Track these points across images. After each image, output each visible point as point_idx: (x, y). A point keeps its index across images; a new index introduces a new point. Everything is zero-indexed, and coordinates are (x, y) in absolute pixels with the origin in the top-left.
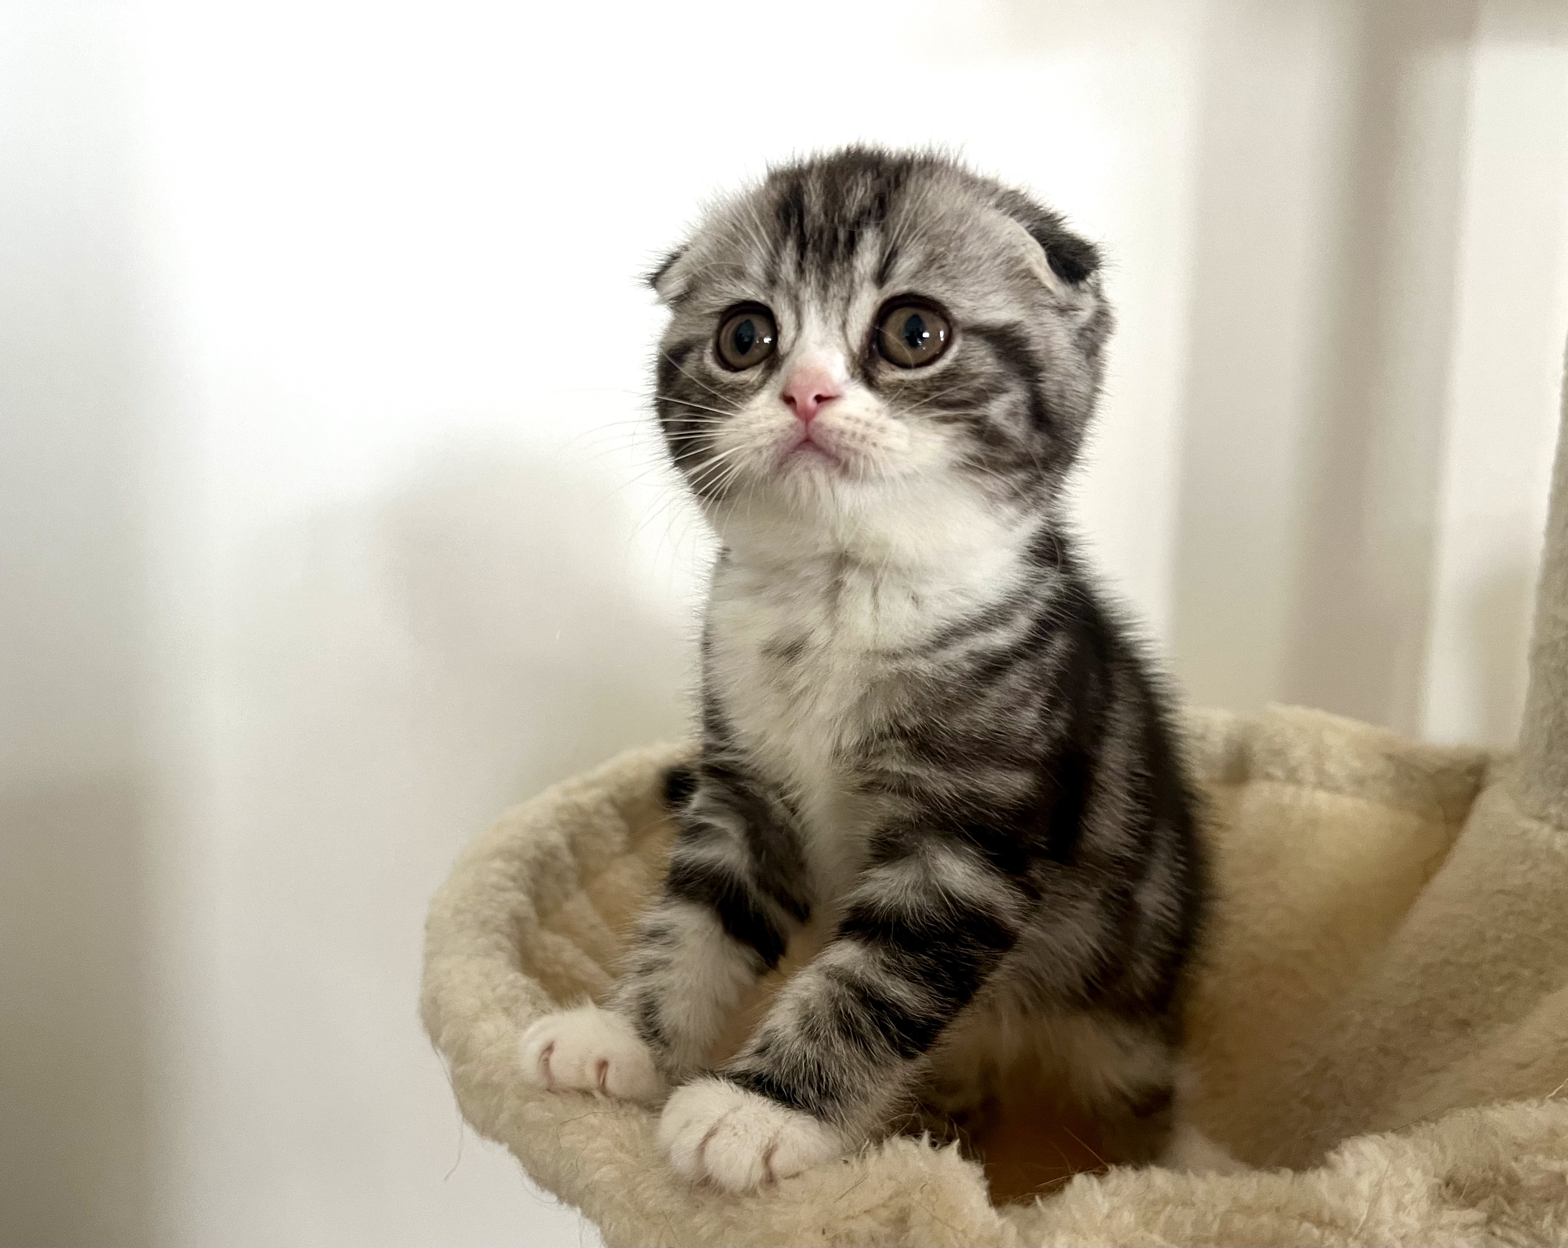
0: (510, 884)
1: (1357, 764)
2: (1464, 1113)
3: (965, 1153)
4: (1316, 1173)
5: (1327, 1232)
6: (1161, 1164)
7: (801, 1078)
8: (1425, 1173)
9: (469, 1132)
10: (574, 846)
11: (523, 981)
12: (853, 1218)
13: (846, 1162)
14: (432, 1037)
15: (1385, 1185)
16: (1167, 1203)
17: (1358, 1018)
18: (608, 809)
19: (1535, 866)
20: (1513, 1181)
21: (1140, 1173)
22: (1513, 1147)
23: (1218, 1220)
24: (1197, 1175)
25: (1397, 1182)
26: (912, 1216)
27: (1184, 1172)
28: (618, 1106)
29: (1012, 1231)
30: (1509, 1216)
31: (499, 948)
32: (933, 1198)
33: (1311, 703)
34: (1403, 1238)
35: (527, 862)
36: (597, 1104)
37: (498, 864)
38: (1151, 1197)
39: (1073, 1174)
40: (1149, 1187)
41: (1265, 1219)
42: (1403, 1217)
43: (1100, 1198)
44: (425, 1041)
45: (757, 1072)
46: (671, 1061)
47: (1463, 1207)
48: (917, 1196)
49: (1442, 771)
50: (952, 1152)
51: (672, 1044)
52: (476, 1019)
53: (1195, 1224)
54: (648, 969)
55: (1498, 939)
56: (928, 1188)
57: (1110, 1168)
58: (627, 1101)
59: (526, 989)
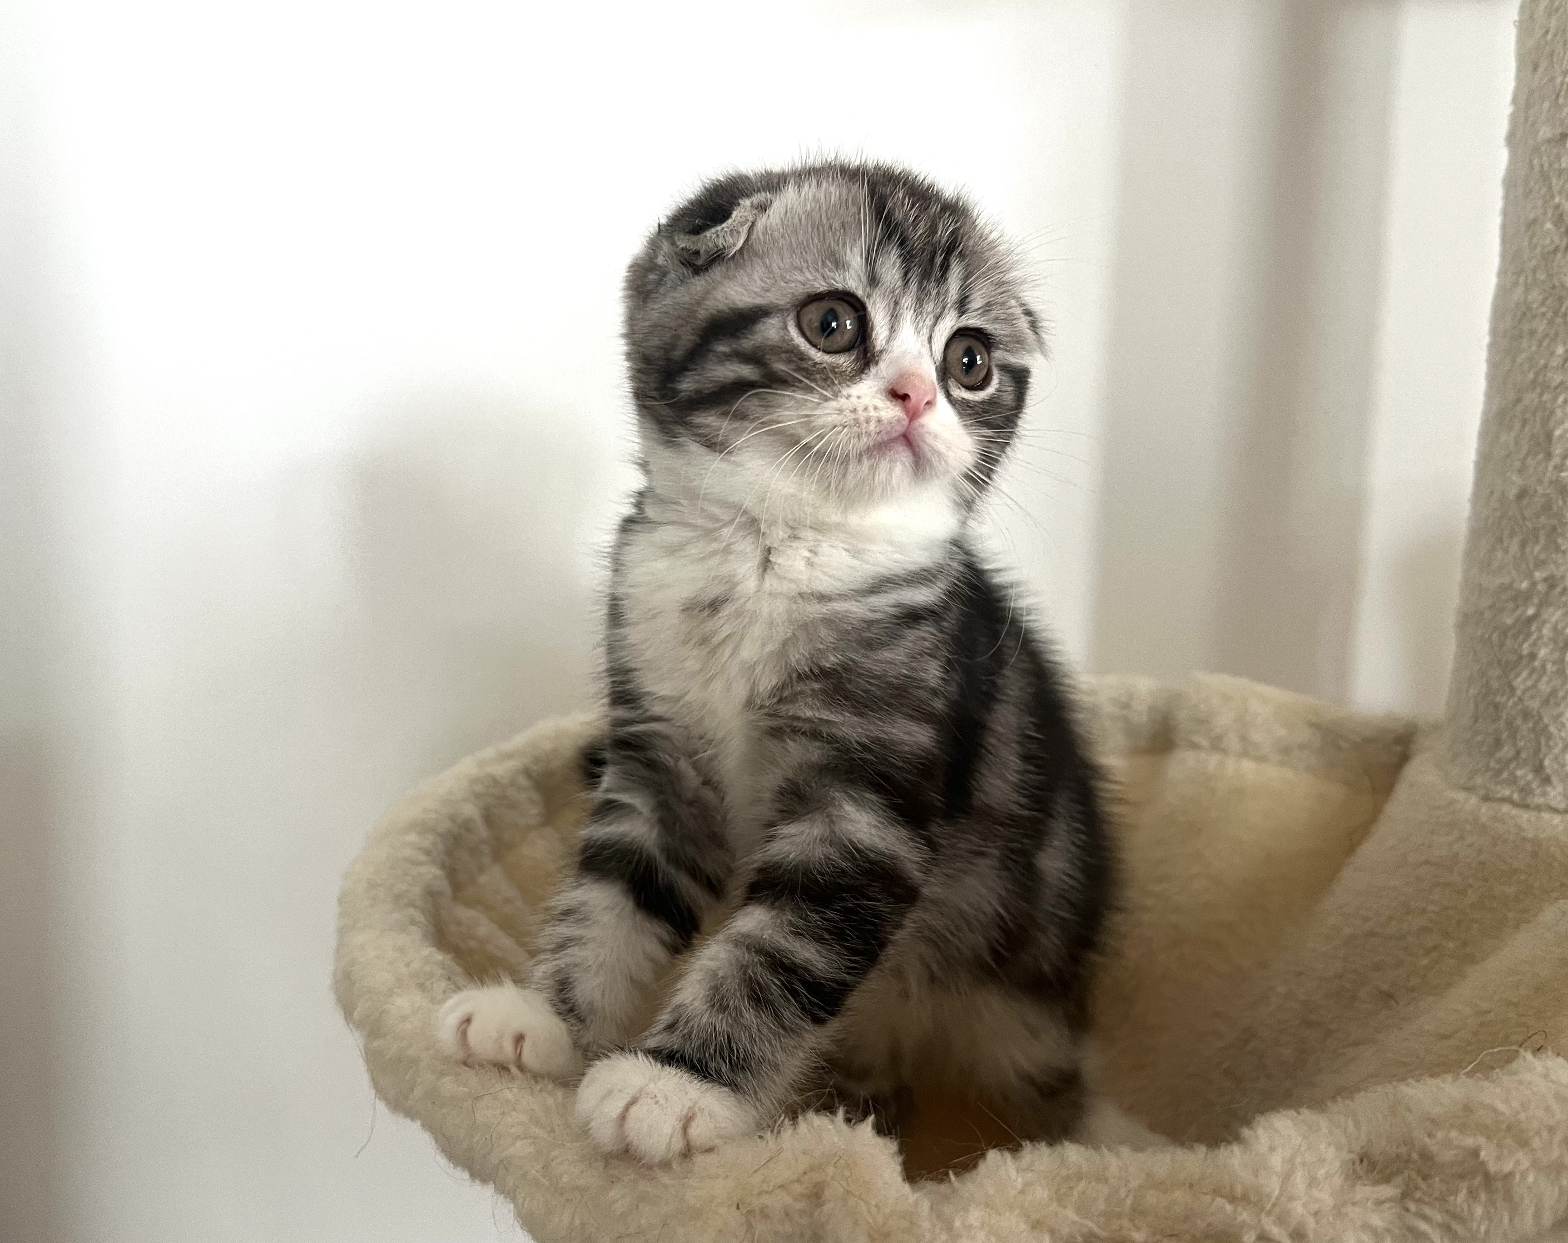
0: (422, 858)
1: (1281, 732)
2: (1379, 1088)
3: (880, 1130)
4: (1230, 1148)
5: (1239, 1209)
6: (1073, 1139)
7: (712, 1051)
8: (1339, 1148)
9: (381, 1106)
10: (488, 818)
11: (439, 957)
12: (767, 1192)
13: (761, 1137)
14: (345, 1014)
15: (1298, 1160)
16: (1079, 1180)
17: (1281, 989)
18: (523, 781)
19: (1461, 838)
20: (1426, 1156)
21: (1055, 1148)
22: (1428, 1123)
23: (1131, 1197)
24: (1110, 1150)
25: (1309, 1158)
26: (826, 1193)
27: (1097, 1148)
28: (533, 1082)
29: (925, 1206)
30: (1424, 1193)
31: (413, 922)
32: (847, 1173)
33: (1237, 673)
34: (1316, 1214)
35: (440, 835)
36: (513, 1078)
37: (413, 837)
38: (1064, 1172)
39: (987, 1150)
40: (1063, 1161)
41: (1178, 1194)
42: (1315, 1192)
43: (1013, 1173)
44: (337, 1018)
45: (668, 1048)
46: (588, 1037)
47: (1377, 1183)
48: (831, 1170)
49: (1368, 741)
50: (866, 1128)
51: (588, 1021)
52: (390, 993)
53: (1107, 1200)
54: (562, 946)
55: (1424, 911)
56: (842, 1163)
57: (1023, 1144)
58: (543, 1077)
59: (442, 965)
